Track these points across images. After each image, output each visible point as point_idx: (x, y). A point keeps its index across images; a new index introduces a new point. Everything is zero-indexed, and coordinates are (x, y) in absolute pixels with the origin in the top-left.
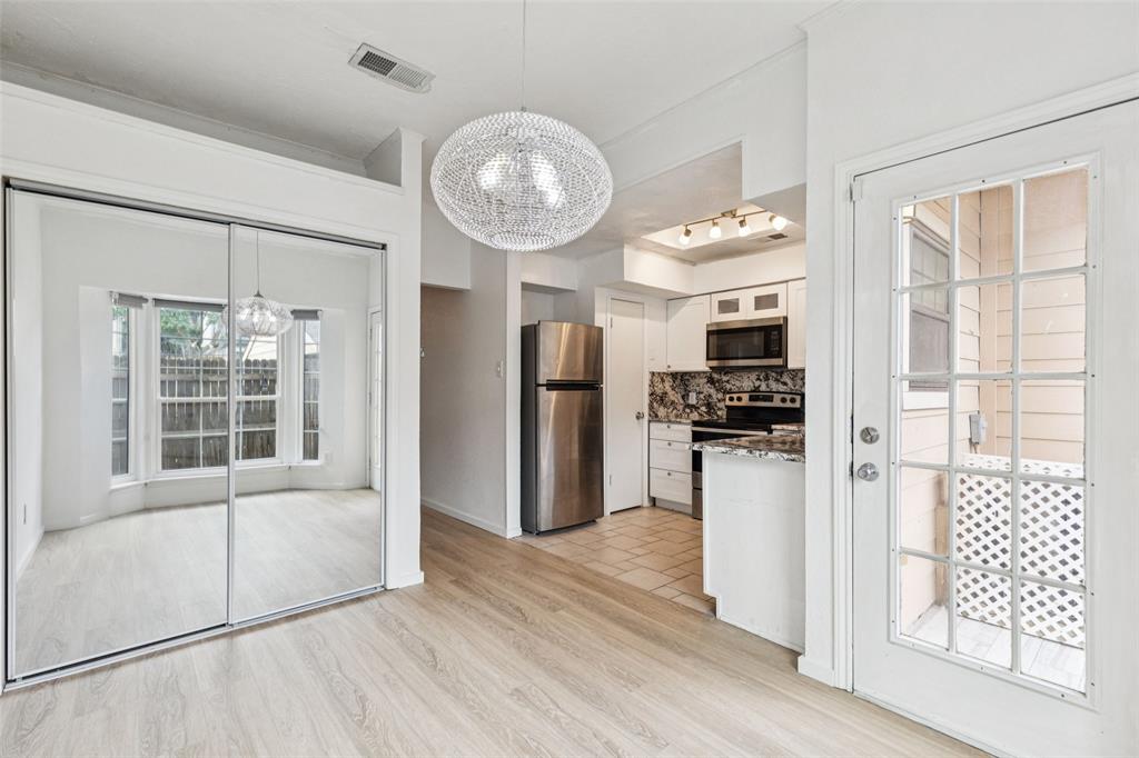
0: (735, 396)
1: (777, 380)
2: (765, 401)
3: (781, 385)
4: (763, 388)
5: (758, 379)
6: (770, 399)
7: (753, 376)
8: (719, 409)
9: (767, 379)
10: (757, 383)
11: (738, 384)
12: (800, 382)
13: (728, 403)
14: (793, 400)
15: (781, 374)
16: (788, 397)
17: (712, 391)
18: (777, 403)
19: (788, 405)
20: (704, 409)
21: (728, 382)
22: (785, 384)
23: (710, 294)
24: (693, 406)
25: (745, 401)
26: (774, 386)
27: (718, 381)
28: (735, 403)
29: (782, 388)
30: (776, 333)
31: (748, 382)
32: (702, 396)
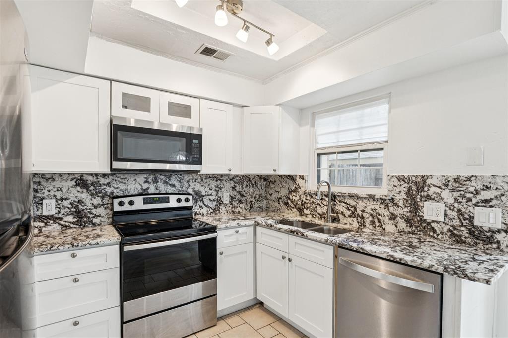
0: (126, 200)
1: (165, 183)
2: (161, 202)
3: (169, 187)
4: (152, 190)
5: (147, 182)
6: (167, 200)
7: (141, 179)
8: (96, 216)
9: (155, 181)
10: (145, 186)
11: (122, 187)
12: (186, 185)
13: (117, 208)
14: (187, 200)
15: (170, 177)
16: (183, 197)
17: (85, 196)
18: (173, 203)
19: (183, 204)
20: (70, 218)
21: (108, 185)
22: (174, 186)
23: (111, 80)
24: (48, 217)
25: (139, 204)
26: (163, 188)
27: (92, 184)
28: (127, 207)
29: (170, 190)
30: (197, 141)
31: (134, 185)
32: (66, 203)
